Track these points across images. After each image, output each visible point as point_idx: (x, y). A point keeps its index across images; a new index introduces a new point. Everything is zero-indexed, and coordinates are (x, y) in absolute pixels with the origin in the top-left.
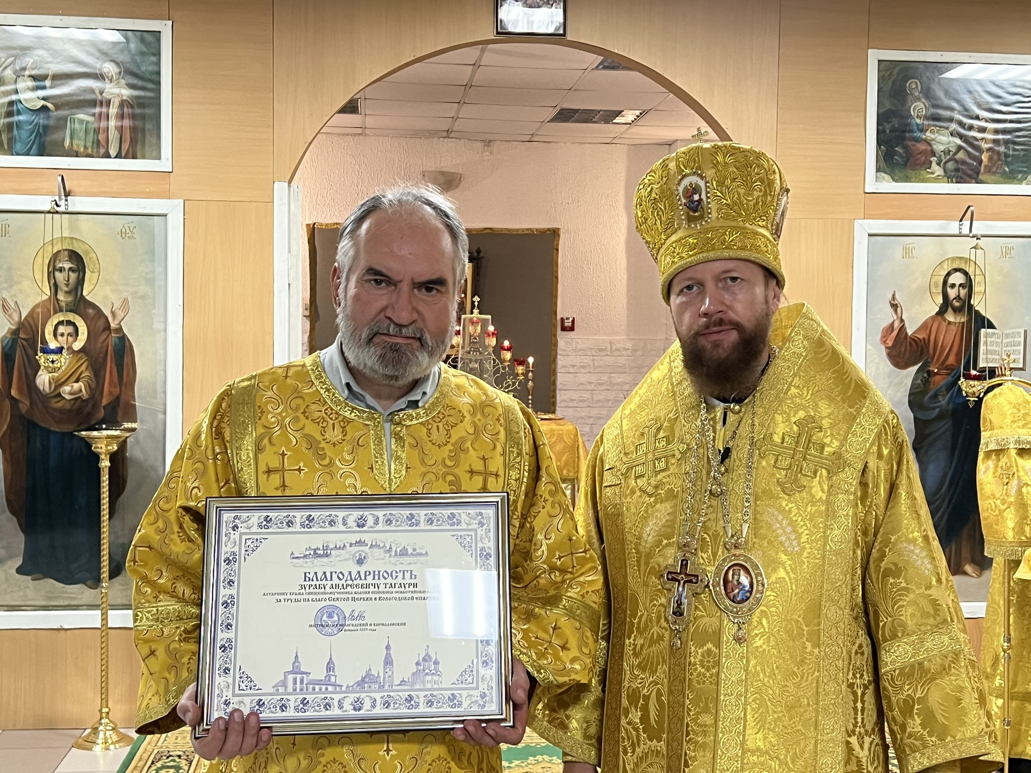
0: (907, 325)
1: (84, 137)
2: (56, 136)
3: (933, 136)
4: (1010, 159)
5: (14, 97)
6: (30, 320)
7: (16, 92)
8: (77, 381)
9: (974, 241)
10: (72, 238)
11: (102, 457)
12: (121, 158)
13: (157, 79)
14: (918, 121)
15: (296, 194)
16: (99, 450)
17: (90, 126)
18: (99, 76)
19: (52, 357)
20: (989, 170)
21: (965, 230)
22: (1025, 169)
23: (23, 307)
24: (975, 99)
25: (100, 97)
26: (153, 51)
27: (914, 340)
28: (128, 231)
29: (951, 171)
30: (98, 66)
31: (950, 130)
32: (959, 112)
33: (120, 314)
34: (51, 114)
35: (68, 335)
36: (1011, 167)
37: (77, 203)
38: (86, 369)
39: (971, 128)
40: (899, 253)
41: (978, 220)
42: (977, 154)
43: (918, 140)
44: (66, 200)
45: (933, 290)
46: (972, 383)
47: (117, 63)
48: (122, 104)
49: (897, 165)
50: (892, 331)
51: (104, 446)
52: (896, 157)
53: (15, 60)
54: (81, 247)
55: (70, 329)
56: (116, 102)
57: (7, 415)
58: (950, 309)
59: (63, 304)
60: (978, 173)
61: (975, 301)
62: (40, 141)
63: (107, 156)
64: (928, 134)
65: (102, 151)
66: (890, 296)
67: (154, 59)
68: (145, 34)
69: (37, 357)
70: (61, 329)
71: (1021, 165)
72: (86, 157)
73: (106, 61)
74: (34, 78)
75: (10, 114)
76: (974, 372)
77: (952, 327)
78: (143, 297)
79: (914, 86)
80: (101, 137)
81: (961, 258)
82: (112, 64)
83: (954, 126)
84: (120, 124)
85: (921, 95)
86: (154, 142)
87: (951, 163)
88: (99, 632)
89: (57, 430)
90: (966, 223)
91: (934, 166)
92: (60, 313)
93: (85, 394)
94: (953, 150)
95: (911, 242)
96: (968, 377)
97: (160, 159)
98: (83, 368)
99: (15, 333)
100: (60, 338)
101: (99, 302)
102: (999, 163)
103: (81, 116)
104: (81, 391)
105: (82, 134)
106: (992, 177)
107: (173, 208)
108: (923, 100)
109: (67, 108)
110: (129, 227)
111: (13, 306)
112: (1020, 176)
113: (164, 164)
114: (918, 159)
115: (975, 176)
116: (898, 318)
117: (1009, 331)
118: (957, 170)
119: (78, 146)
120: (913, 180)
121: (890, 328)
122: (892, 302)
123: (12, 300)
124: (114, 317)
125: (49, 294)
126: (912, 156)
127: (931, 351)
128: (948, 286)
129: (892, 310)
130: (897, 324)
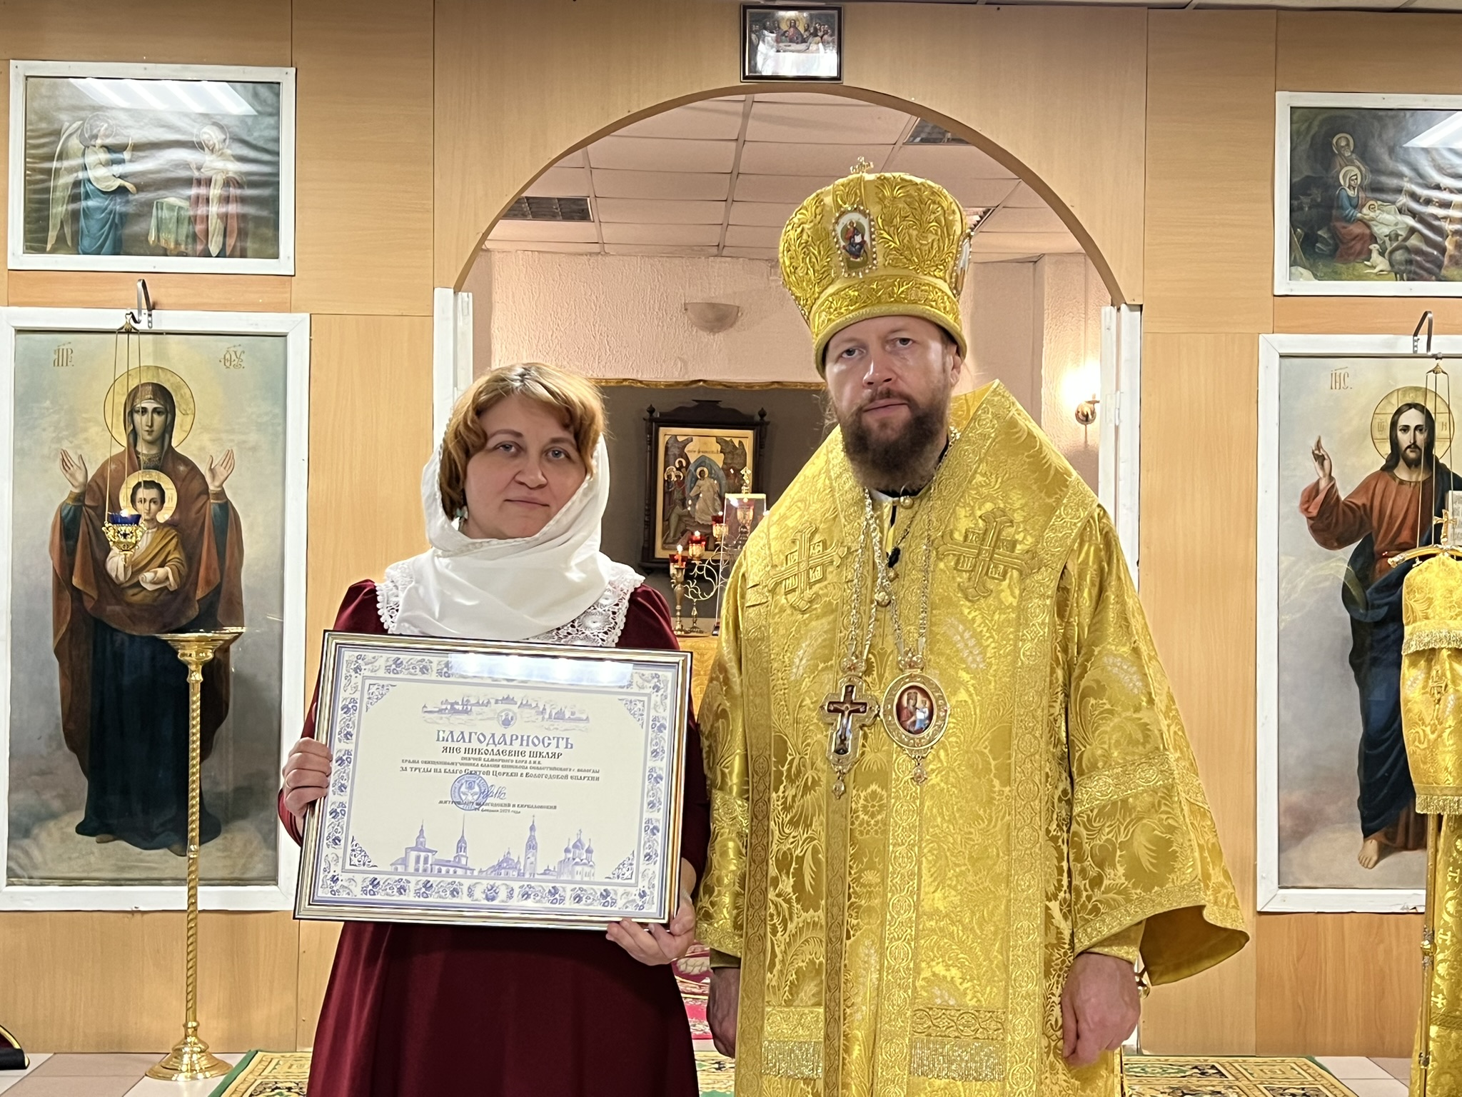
0: (1338, 485)
1: (174, 229)
2: (136, 228)
3: (1372, 214)
5: (81, 175)
6: (100, 481)
7: (85, 168)
8: (162, 565)
9: (1433, 362)
10: (157, 368)
11: (192, 667)
12: (225, 257)
13: (276, 149)
14: (1351, 193)
15: (465, 305)
16: (187, 658)
17: (182, 213)
18: (197, 146)
19: (124, 529)
20: (1455, 262)
21: (1422, 349)
24: (1433, 160)
25: (196, 174)
26: (270, 110)
27: (1350, 507)
28: (234, 357)
29: (1400, 263)
30: (195, 131)
31: (1397, 205)
32: (1411, 181)
33: (221, 472)
34: (131, 197)
35: (150, 501)
37: (165, 320)
38: (175, 549)
39: (1428, 202)
40: (1325, 383)
41: (1436, 334)
42: (1439, 239)
43: (1350, 220)
44: (150, 315)
45: (1377, 435)
47: (221, 127)
48: (228, 182)
49: (1322, 256)
50: (1317, 493)
51: (194, 654)
52: (1318, 245)
53: (83, 124)
55: (153, 493)
56: (219, 178)
57: (66, 613)
58: (1401, 463)
59: (144, 459)
60: (1440, 266)
61: (1438, 451)
62: (115, 234)
63: (207, 254)
64: (1365, 210)
65: (200, 247)
66: (1313, 445)
67: (271, 121)
68: (259, 86)
69: (104, 529)
70: (142, 493)
72: (178, 255)
73: (205, 125)
74: (109, 149)
75: (75, 198)
77: (1406, 488)
78: (254, 449)
79: (1343, 143)
80: (199, 229)
81: (1417, 389)
82: (215, 128)
83: (1403, 200)
84: (223, 210)
85: (1354, 156)
86: (271, 235)
87: (1400, 252)
88: (186, 915)
89: (136, 633)
90: (1423, 338)
91: (1375, 256)
92: (140, 471)
93: (172, 584)
94: (1403, 233)
95: (1343, 366)
97: (276, 256)
98: (171, 546)
99: (79, 498)
101: (194, 455)
103: (172, 200)
104: (167, 578)
105: (172, 226)
107: (296, 326)
108: (1358, 163)
109: (152, 189)
110: (235, 352)
111: (77, 462)
113: (283, 265)
114: (1352, 247)
115: (1436, 270)
116: (1325, 476)
118: (1410, 262)
119: (167, 241)
120: (1344, 277)
121: (1315, 489)
122: (1317, 452)
123: (76, 453)
124: (214, 476)
125: (125, 444)
126: (1342, 243)
127: (1375, 523)
128: (1398, 428)
129: (1316, 464)
130: (1324, 484)
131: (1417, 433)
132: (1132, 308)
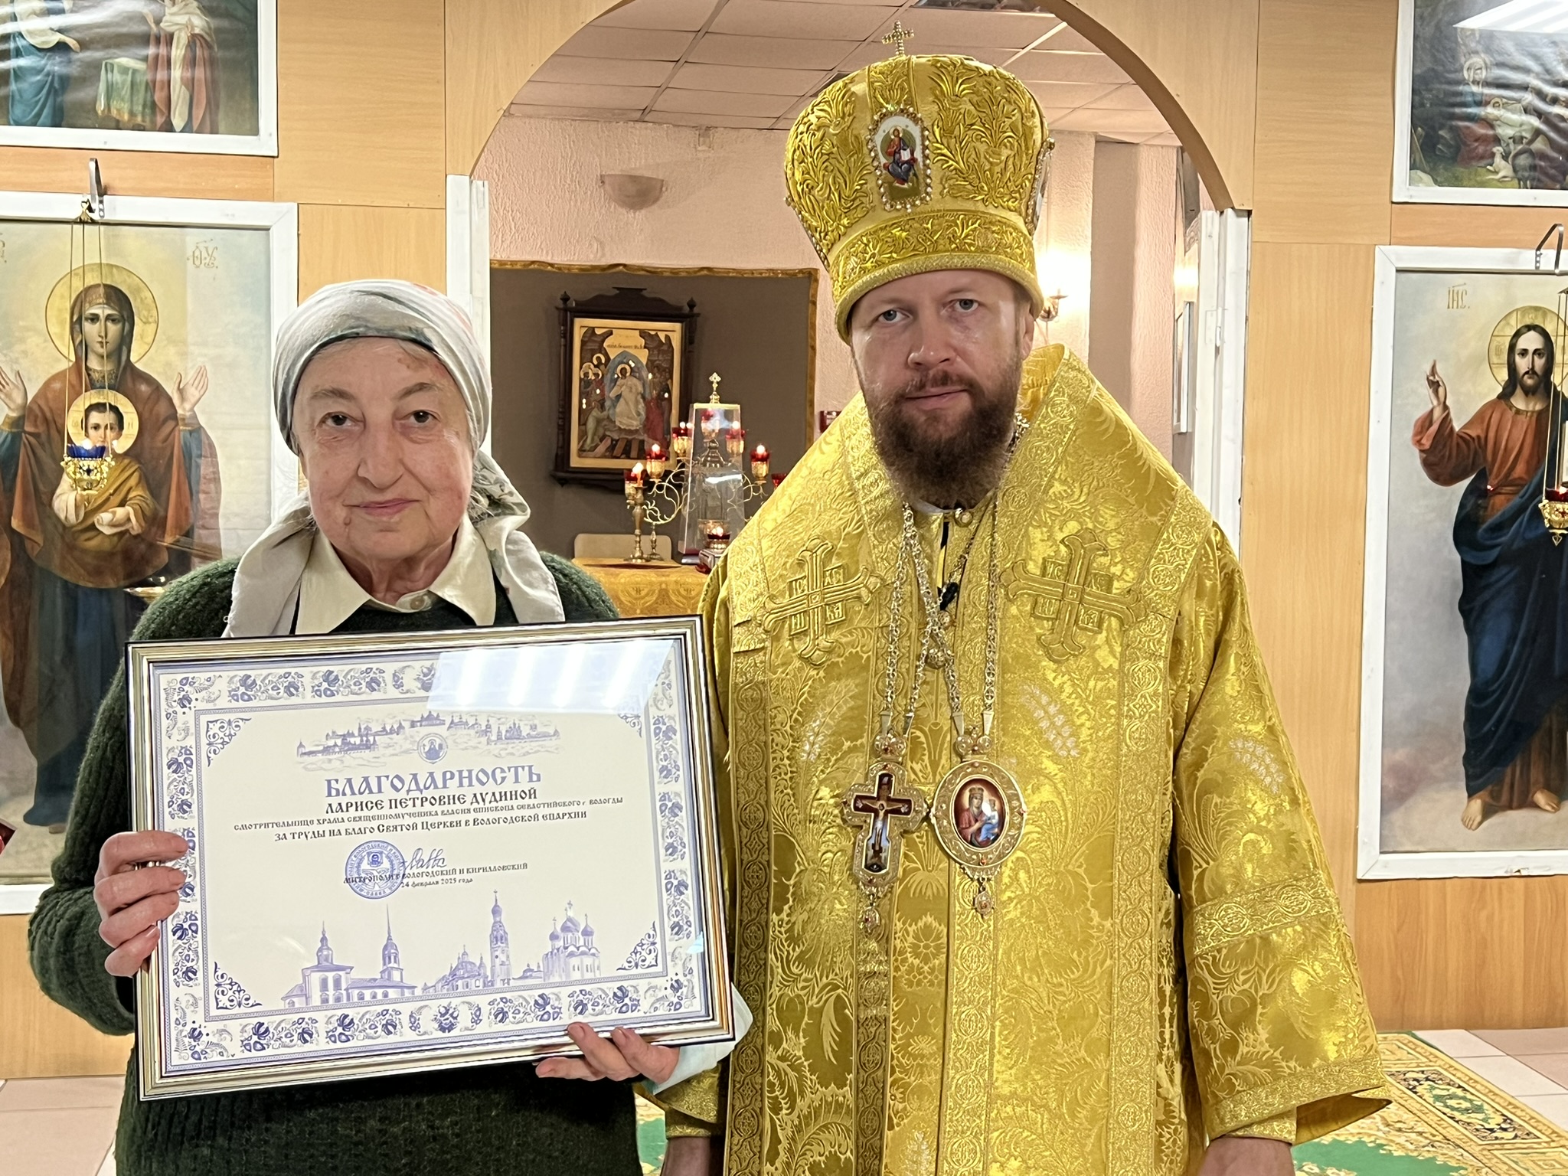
0: (1452, 415)
1: (127, 97)
2: (80, 95)
3: (1496, 113)
5: (10, 27)
6: (42, 403)
7: (14, 18)
8: (122, 504)
10: (111, 266)
12: (191, 131)
14: (1475, 88)
15: (480, 196)
17: (138, 78)
19: (87, 463)
21: (1547, 263)
23: (30, 380)
24: (1561, 54)
25: (155, 29)
27: (1463, 438)
28: (204, 254)
29: (1524, 169)
31: (1524, 103)
32: (1537, 76)
33: (192, 393)
34: (74, 57)
35: (106, 427)
37: (117, 207)
38: (137, 485)
39: (1555, 101)
40: (1442, 301)
42: (1565, 143)
43: (1474, 119)
44: (101, 202)
45: (1495, 360)
46: (1559, 506)
48: (194, 40)
50: (1431, 424)
52: (1440, 146)
54: (125, 281)
55: (109, 418)
56: (182, 38)
58: (1519, 391)
59: (95, 376)
60: (1564, 173)
61: (1556, 378)
62: (55, 100)
63: (168, 127)
64: (1489, 109)
65: (160, 120)
66: (1427, 369)
69: (62, 464)
70: (95, 417)
72: (133, 129)
77: (1522, 417)
78: (232, 365)
79: (1468, 32)
80: (159, 96)
81: (1537, 309)
83: (1529, 98)
84: (189, 74)
85: (1477, 47)
86: (248, 106)
87: (1523, 157)
89: (90, 585)
90: (1550, 251)
91: (1499, 161)
92: (93, 391)
93: (135, 526)
94: (1528, 135)
95: (1460, 282)
97: (256, 133)
98: (133, 481)
99: (17, 423)
100: (91, 432)
101: (159, 374)
103: (125, 61)
104: (129, 520)
105: (126, 92)
107: (280, 218)
108: (1481, 55)
109: (99, 46)
110: (207, 248)
111: (14, 381)
113: (264, 143)
114: (1475, 150)
115: (1560, 178)
116: (1439, 404)
118: (1533, 168)
120: (1465, 183)
121: (1427, 420)
122: (1431, 378)
123: (12, 370)
124: (183, 399)
125: (73, 358)
126: (1465, 144)
127: (1489, 457)
128: (1517, 352)
129: (1431, 391)
130: (1438, 415)
131: (1536, 358)
132: (1239, 213)
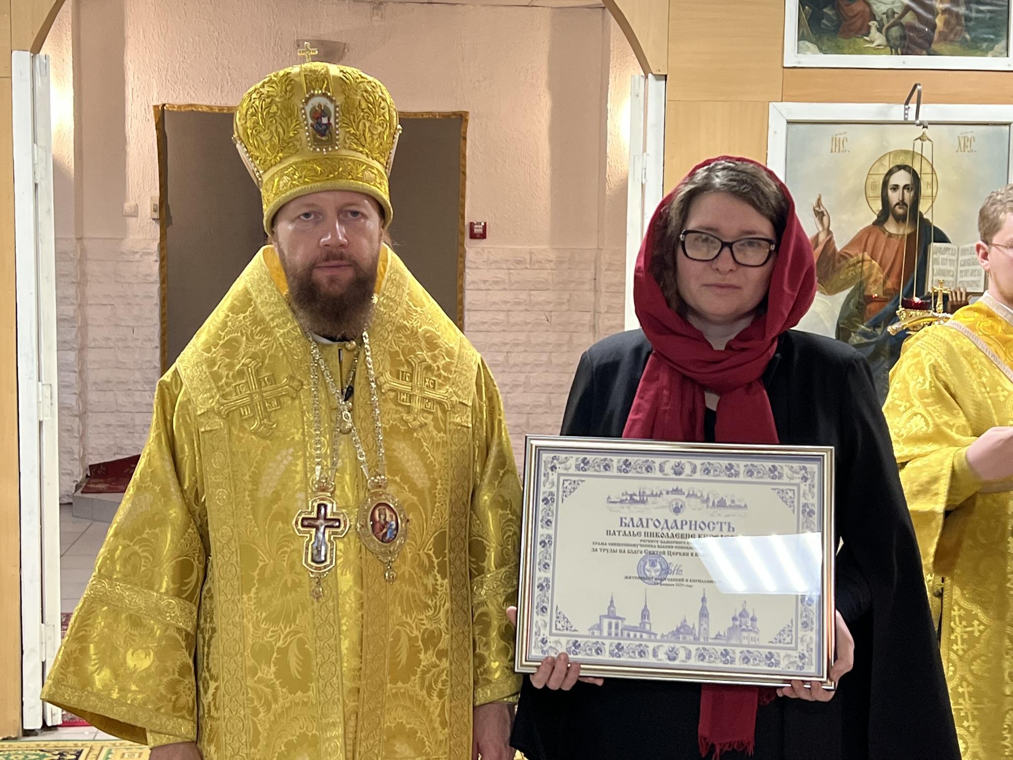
0: (835, 238)
4: (971, 24)
9: (920, 131)
20: (944, 38)
21: (911, 117)
22: (992, 37)
27: (844, 257)
29: (896, 39)
36: (973, 34)
40: (826, 146)
41: (925, 103)
42: (930, 17)
45: (870, 193)
46: (912, 312)
49: (826, 31)
50: (817, 246)
52: (824, 21)
60: (930, 42)
61: (923, 207)
66: (814, 203)
71: (986, 30)
76: (917, 300)
77: (893, 240)
81: (906, 152)
87: (894, 29)
90: (913, 106)
91: (874, 32)
94: (899, 11)
95: (842, 131)
96: (908, 305)
102: (958, 28)
106: (949, 47)
112: (985, 45)
114: (853, 24)
115: (927, 45)
116: (823, 229)
117: (967, 246)
118: (903, 37)
120: (845, 51)
122: (817, 209)
126: (845, 20)
128: (889, 187)
129: (817, 219)
130: (822, 238)
132: (658, 77)
